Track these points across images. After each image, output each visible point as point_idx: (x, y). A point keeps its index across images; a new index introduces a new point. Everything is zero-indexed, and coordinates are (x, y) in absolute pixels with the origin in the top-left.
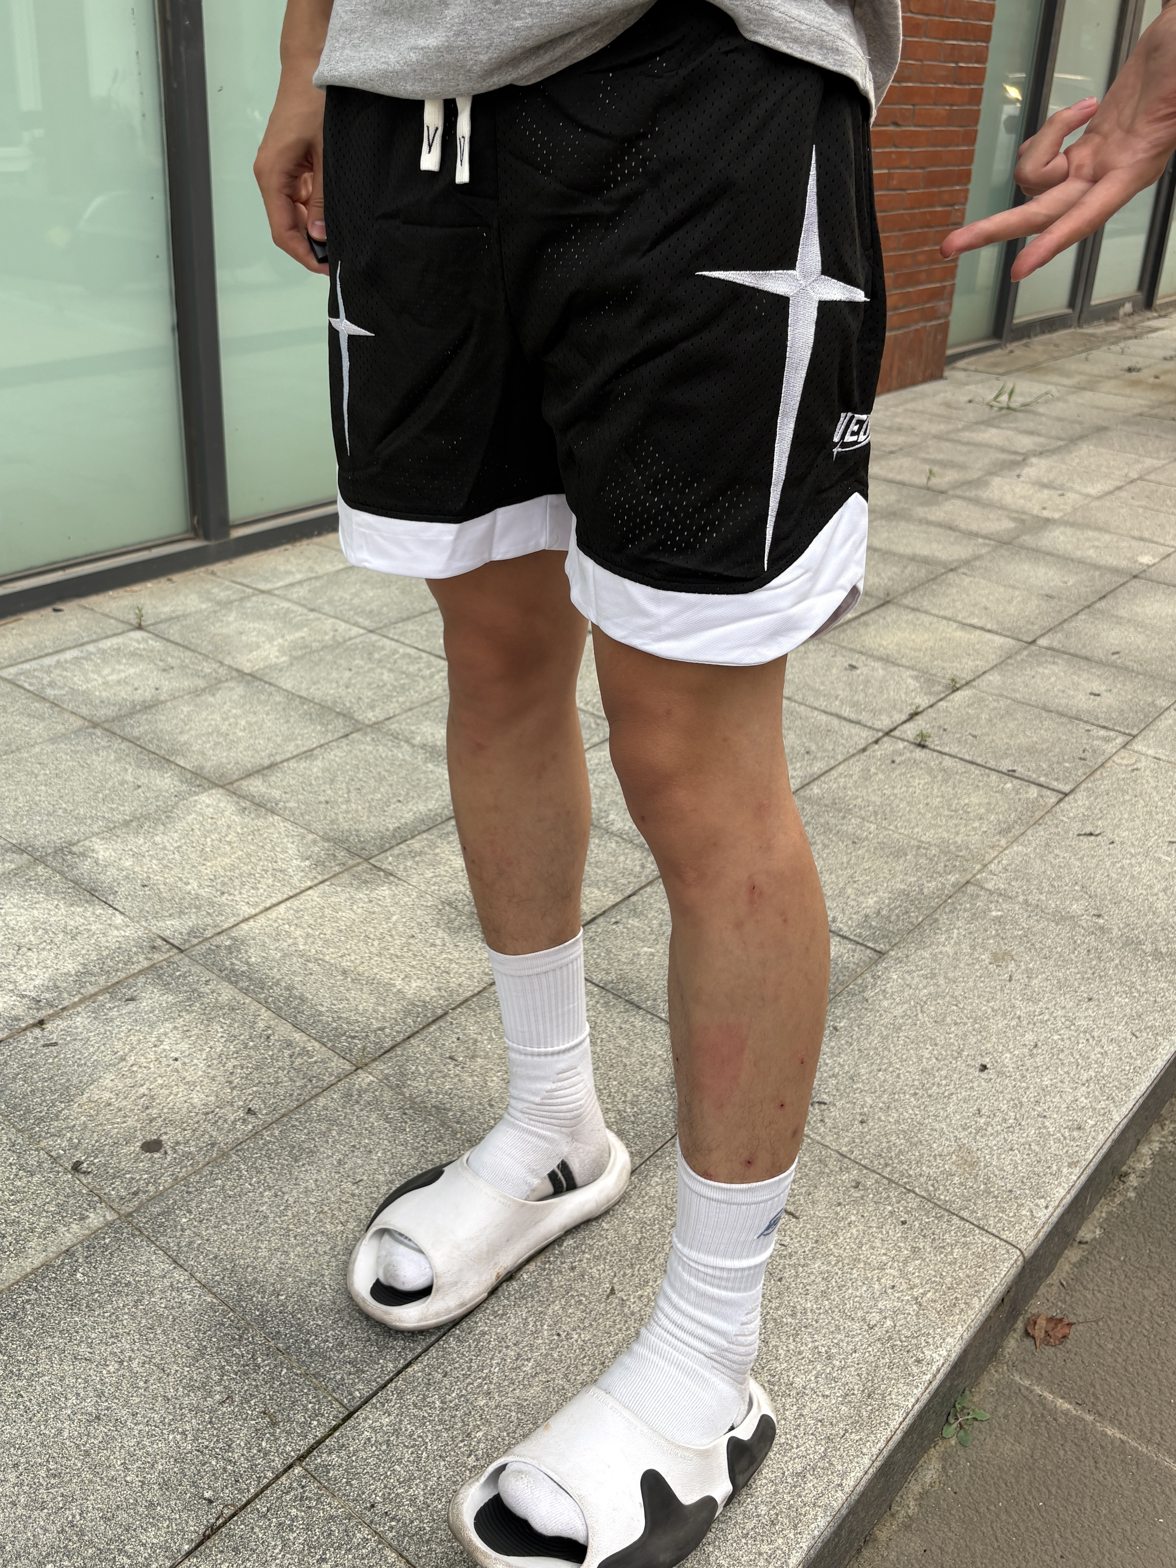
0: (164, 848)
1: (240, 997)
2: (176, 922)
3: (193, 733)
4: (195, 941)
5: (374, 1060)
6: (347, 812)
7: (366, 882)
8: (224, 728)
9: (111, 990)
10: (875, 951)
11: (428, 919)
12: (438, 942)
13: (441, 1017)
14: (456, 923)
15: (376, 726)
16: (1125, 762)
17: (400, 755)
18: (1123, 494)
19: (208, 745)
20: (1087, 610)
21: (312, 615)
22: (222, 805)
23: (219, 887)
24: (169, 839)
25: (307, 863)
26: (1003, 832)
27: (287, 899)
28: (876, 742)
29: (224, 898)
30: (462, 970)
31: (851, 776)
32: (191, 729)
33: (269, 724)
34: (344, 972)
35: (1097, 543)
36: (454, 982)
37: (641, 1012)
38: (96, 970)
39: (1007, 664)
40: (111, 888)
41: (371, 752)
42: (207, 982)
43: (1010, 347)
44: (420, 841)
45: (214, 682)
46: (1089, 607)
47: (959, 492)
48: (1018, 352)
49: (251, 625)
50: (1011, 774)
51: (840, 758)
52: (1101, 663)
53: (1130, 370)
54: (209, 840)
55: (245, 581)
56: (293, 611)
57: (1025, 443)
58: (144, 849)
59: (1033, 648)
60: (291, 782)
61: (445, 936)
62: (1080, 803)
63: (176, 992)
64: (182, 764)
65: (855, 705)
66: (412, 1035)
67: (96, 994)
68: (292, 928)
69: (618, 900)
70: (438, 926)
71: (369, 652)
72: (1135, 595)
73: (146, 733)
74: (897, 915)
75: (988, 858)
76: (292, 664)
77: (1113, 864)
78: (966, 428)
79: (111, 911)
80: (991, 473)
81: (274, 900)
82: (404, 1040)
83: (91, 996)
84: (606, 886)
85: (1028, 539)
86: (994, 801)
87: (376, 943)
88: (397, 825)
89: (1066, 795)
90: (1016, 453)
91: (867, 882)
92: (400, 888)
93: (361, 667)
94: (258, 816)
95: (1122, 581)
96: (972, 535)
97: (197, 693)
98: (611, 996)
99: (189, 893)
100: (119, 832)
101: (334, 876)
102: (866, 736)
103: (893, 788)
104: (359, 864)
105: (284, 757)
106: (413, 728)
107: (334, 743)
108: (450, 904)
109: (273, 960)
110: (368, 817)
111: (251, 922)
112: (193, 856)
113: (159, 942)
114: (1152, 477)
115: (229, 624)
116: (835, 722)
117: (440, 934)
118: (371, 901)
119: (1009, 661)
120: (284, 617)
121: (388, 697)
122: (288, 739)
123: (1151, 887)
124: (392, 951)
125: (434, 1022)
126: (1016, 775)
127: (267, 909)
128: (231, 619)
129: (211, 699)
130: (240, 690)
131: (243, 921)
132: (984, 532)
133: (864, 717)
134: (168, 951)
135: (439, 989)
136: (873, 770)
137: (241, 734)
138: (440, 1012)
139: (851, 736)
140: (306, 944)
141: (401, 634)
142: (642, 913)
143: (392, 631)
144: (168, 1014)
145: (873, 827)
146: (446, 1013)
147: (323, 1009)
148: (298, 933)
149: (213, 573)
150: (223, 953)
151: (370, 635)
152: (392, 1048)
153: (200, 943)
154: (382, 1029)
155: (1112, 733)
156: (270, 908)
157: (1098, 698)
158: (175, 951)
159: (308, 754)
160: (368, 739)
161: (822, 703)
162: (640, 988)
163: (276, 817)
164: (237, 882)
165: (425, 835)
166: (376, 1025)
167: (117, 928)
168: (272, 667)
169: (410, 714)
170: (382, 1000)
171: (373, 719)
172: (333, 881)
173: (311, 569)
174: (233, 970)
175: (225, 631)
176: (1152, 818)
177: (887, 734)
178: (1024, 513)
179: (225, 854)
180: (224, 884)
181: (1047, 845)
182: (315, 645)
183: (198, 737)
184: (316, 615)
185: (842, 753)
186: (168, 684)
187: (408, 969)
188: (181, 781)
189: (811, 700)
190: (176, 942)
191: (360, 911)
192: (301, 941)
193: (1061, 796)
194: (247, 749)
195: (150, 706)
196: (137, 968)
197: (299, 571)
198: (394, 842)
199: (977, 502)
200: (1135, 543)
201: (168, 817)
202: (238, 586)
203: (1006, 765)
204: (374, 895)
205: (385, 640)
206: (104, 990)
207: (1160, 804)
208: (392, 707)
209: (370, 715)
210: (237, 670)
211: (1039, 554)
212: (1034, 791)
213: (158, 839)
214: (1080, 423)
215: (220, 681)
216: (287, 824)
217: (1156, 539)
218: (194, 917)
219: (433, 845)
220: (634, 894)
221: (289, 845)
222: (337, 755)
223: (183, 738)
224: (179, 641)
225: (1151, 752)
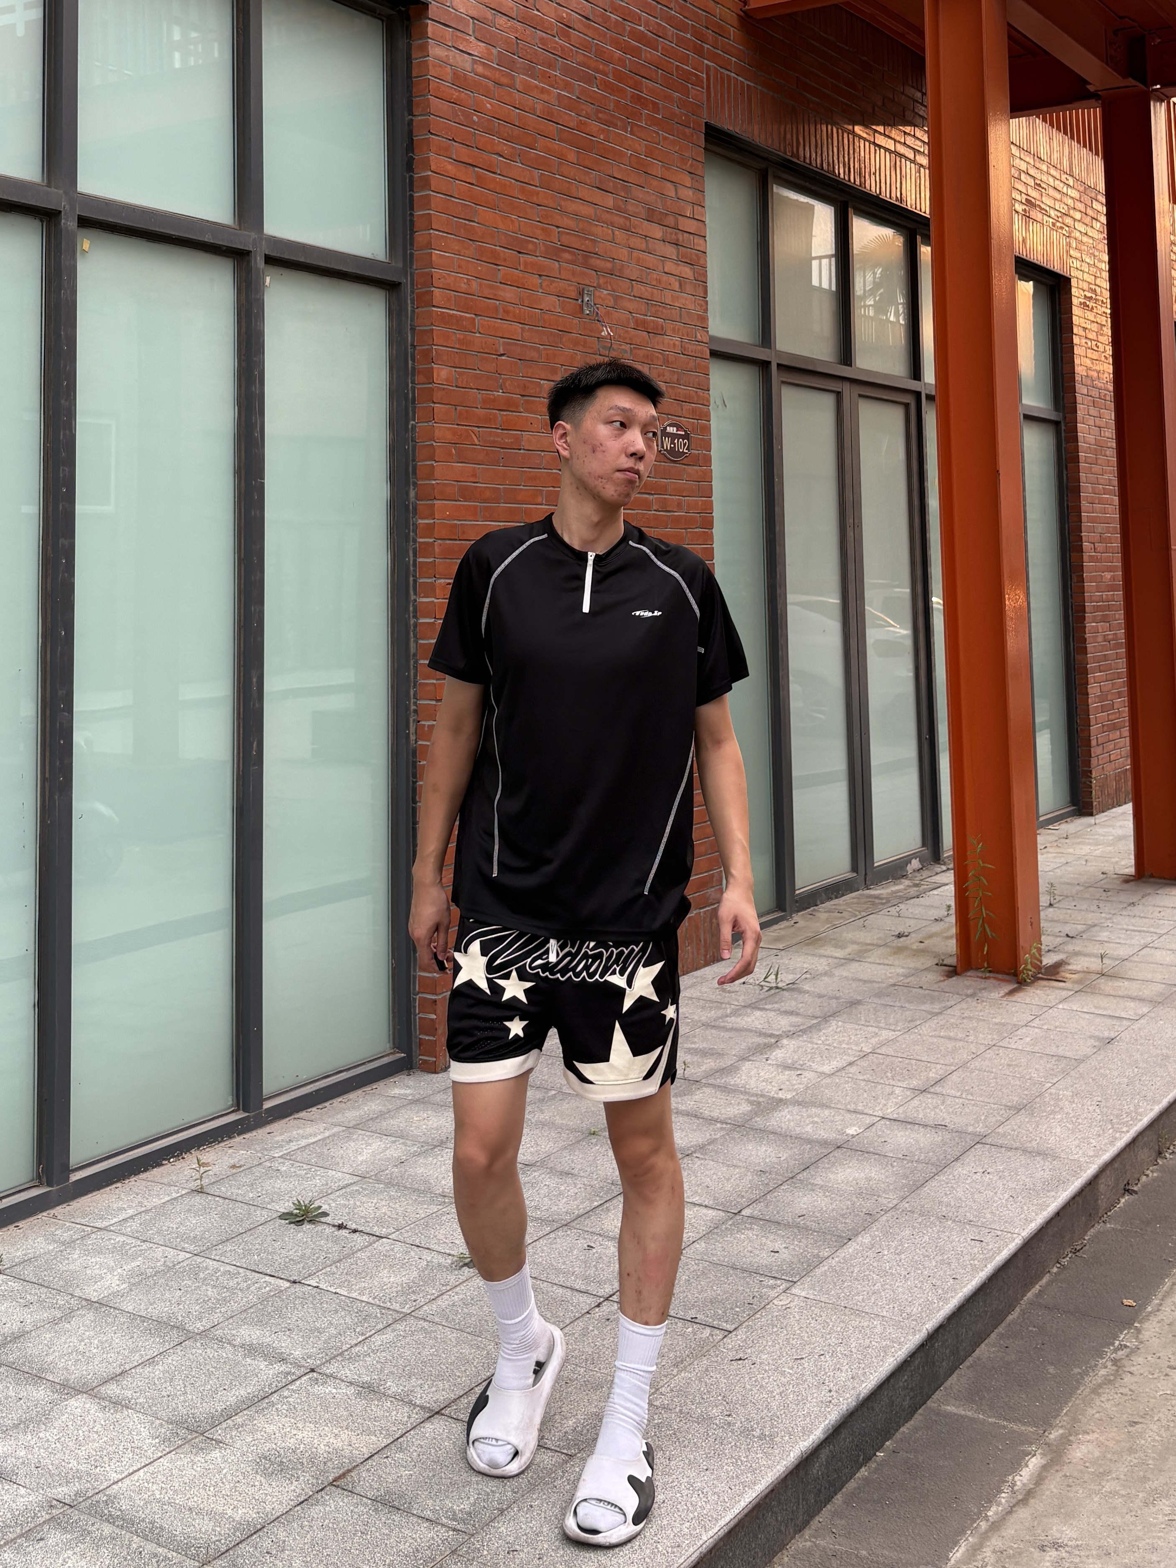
0: (48, 1441)
1: (117, 1531)
2: (65, 1489)
3: (57, 1354)
4: (81, 1499)
5: (215, 1559)
6: (185, 1401)
7: (202, 1449)
8: (81, 1348)
9: (25, 1535)
10: (567, 1455)
11: (249, 1469)
12: (257, 1483)
13: (260, 1529)
14: (270, 1470)
15: (204, 1334)
16: (781, 1303)
17: (224, 1355)
18: (853, 1069)
19: (70, 1363)
20: (791, 1180)
21: (145, 1246)
22: (87, 1406)
23: (93, 1462)
24: (49, 1434)
25: (157, 1440)
26: (676, 1365)
27: (145, 1466)
28: (598, 1306)
29: (98, 1470)
30: (274, 1500)
31: (574, 1334)
32: (54, 1351)
33: (117, 1341)
34: (190, 1509)
35: (816, 1119)
36: (268, 1508)
37: (400, 1512)
38: (13, 1524)
39: (714, 1234)
40: (13, 1471)
41: (201, 1355)
42: (93, 1525)
43: (796, 917)
44: (242, 1417)
45: (68, 1311)
46: (792, 1178)
47: (711, 1081)
48: (802, 923)
49: (93, 1260)
50: (693, 1320)
51: (568, 1321)
52: (788, 1226)
53: (899, 936)
54: (80, 1432)
55: (83, 1221)
56: (127, 1244)
57: (784, 1023)
58: (32, 1443)
59: (738, 1217)
60: (140, 1384)
61: (262, 1479)
62: (739, 1337)
63: (72, 1532)
64: (51, 1378)
65: (586, 1278)
66: (241, 1542)
67: (15, 1539)
68: (150, 1485)
69: (389, 1442)
70: (257, 1473)
71: (195, 1272)
72: (834, 1164)
73: (19, 1358)
74: (588, 1430)
75: (661, 1384)
76: (131, 1290)
77: (750, 1379)
78: (735, 1013)
79: (15, 1486)
80: (744, 1059)
81: (135, 1468)
82: (234, 1546)
83: (12, 1540)
84: (381, 1433)
85: (759, 1122)
86: (676, 1342)
87: (212, 1489)
88: (224, 1407)
89: (730, 1332)
90: (771, 1036)
91: (571, 1409)
92: (228, 1451)
93: (190, 1287)
94: (116, 1411)
95: (826, 1151)
96: (712, 1121)
97: (55, 1322)
98: (380, 1504)
99: (71, 1469)
100: (11, 1433)
101: (178, 1447)
102: (591, 1301)
103: (603, 1340)
104: (196, 1437)
105: (132, 1365)
106: (234, 1332)
107: (171, 1351)
108: (265, 1458)
109: (139, 1506)
110: (201, 1404)
111: (120, 1483)
112: (70, 1444)
113: (55, 1502)
114: (883, 1050)
115: (74, 1260)
116: (569, 1293)
117: (258, 1477)
118: (206, 1462)
119: (715, 1231)
120: (121, 1251)
121: (212, 1310)
122: (132, 1352)
123: (772, 1392)
124: (223, 1492)
125: (255, 1533)
126: (697, 1321)
127: (130, 1475)
128: (76, 1256)
129: (68, 1326)
130: (90, 1316)
131: (113, 1484)
132: (723, 1117)
133: (592, 1288)
134: (62, 1507)
135: (258, 1513)
136: (591, 1328)
137: (95, 1351)
138: (259, 1527)
139: (578, 1304)
140: (161, 1494)
141: (221, 1255)
142: (406, 1449)
143: (214, 1252)
144: (68, 1545)
145: (582, 1370)
146: (264, 1527)
147: (177, 1533)
148: (154, 1488)
149: (55, 1217)
150: (102, 1505)
151: (195, 1258)
152: (227, 1551)
153: (84, 1501)
154: (219, 1541)
155: (779, 1282)
156: (132, 1473)
157: (777, 1254)
158: (67, 1507)
159: (151, 1361)
160: (198, 1344)
161: (561, 1279)
162: (400, 1497)
163: (130, 1411)
164: (106, 1459)
165: (245, 1412)
166: (214, 1539)
167: (22, 1496)
168: (115, 1294)
169: (231, 1321)
170: (218, 1523)
171: (202, 1328)
172: (177, 1451)
173: (140, 1204)
174: (111, 1515)
175: (72, 1267)
176: (788, 1343)
177: (607, 1299)
178: (762, 1096)
179: (94, 1440)
180: (96, 1461)
181: (707, 1370)
182: (149, 1272)
183: (61, 1357)
184: (148, 1244)
185: (570, 1318)
186: (30, 1318)
187: (236, 1503)
188: (53, 1391)
189: (552, 1277)
190: (66, 1501)
191: (199, 1469)
192: (157, 1493)
193: (726, 1333)
194: (101, 1362)
195: (18, 1337)
196: (42, 1520)
197: (130, 1207)
198: (222, 1419)
199: (725, 1089)
200: (848, 1116)
201: (46, 1419)
202: (79, 1226)
203: (692, 1313)
204: (208, 1458)
205: (208, 1260)
206: (21, 1536)
207: (798, 1332)
208: (217, 1317)
209: (199, 1325)
210: (86, 1300)
211: (763, 1134)
212: (708, 1331)
213: (41, 1435)
214: (837, 998)
215: (73, 1311)
216: (140, 1415)
217: (866, 1111)
218: (77, 1484)
219: (251, 1418)
220: (401, 1436)
221: (142, 1429)
222: (173, 1360)
223: (50, 1359)
224: (34, 1280)
225: (803, 1294)
